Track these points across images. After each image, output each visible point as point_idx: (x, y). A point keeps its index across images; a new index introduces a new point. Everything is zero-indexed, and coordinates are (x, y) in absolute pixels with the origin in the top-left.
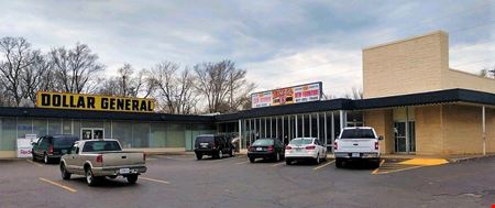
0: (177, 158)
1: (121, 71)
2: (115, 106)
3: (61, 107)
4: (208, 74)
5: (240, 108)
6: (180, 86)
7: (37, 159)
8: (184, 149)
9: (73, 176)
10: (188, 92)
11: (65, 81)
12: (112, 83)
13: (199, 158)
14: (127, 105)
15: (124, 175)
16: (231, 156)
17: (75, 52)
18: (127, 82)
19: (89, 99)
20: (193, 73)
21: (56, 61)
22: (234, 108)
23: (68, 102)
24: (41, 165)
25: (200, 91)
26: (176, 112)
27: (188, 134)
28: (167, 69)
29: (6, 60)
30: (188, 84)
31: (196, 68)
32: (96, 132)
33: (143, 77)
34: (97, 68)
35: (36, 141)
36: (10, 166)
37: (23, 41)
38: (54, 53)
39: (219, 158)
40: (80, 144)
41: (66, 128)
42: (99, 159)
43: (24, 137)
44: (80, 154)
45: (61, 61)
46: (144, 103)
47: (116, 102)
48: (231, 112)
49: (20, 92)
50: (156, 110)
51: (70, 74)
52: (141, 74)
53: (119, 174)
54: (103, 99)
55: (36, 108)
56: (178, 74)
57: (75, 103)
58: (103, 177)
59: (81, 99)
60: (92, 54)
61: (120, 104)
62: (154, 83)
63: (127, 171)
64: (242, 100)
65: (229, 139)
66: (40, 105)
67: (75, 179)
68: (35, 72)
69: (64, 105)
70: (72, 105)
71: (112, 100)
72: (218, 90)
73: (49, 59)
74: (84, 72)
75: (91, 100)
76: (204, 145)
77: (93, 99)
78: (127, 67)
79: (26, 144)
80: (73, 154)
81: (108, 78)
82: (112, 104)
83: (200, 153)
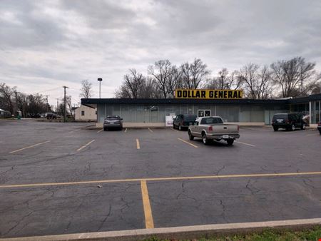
0: (259, 129)
1: (220, 73)
2: (217, 96)
3: (187, 98)
4: (282, 69)
5: (310, 93)
6: (260, 80)
7: (175, 127)
8: (263, 124)
9: (195, 138)
10: (267, 84)
11: (188, 82)
12: (215, 81)
13: (276, 129)
14: (225, 94)
15: (225, 139)
16: (302, 129)
17: (194, 65)
18: (224, 80)
19: (202, 92)
20: (270, 69)
21: (184, 71)
22: (304, 93)
23: (191, 95)
24: (178, 131)
25: (275, 82)
26: (257, 98)
27: (267, 113)
28: (251, 69)
29: (159, 73)
30: (266, 77)
31: (272, 65)
32: (206, 112)
33: (234, 76)
34: (206, 73)
35: (175, 117)
36: (162, 131)
37: (168, 61)
38: (183, 66)
39: (292, 130)
40: (199, 119)
41: (190, 110)
42: (211, 129)
43: (169, 115)
44: (199, 125)
45: (186, 71)
46: (236, 92)
47: (218, 93)
48: (301, 95)
49: (166, 90)
50: (243, 97)
51: (191, 78)
52: (233, 74)
53: (222, 138)
54: (210, 92)
55: (175, 99)
56: (259, 72)
57: (195, 95)
58: (212, 139)
59: (198, 92)
60: (203, 64)
61: (221, 94)
62: (241, 79)
63: (227, 137)
64: (311, 87)
65: (301, 116)
66: (176, 97)
67: (196, 140)
68: (173, 79)
69: (189, 96)
70: (193, 96)
71: (216, 92)
72: (290, 80)
73: (180, 70)
74: (199, 76)
75: (204, 93)
76: (280, 121)
77: (205, 92)
78: (224, 70)
79: (170, 119)
80: (195, 125)
81: (212, 78)
82: (216, 94)
83: (276, 127)
